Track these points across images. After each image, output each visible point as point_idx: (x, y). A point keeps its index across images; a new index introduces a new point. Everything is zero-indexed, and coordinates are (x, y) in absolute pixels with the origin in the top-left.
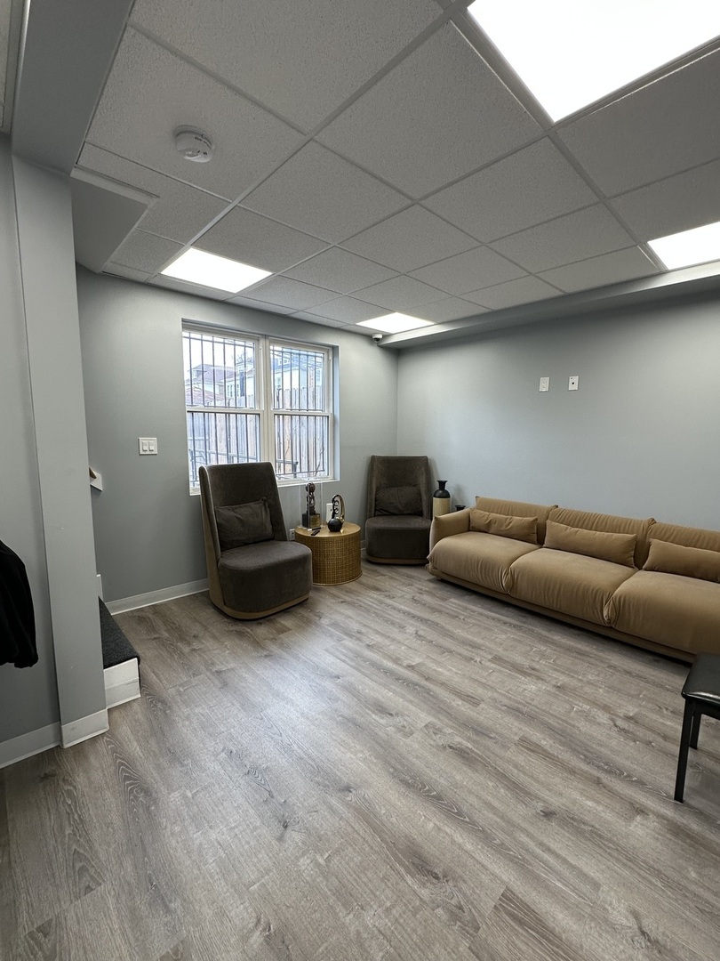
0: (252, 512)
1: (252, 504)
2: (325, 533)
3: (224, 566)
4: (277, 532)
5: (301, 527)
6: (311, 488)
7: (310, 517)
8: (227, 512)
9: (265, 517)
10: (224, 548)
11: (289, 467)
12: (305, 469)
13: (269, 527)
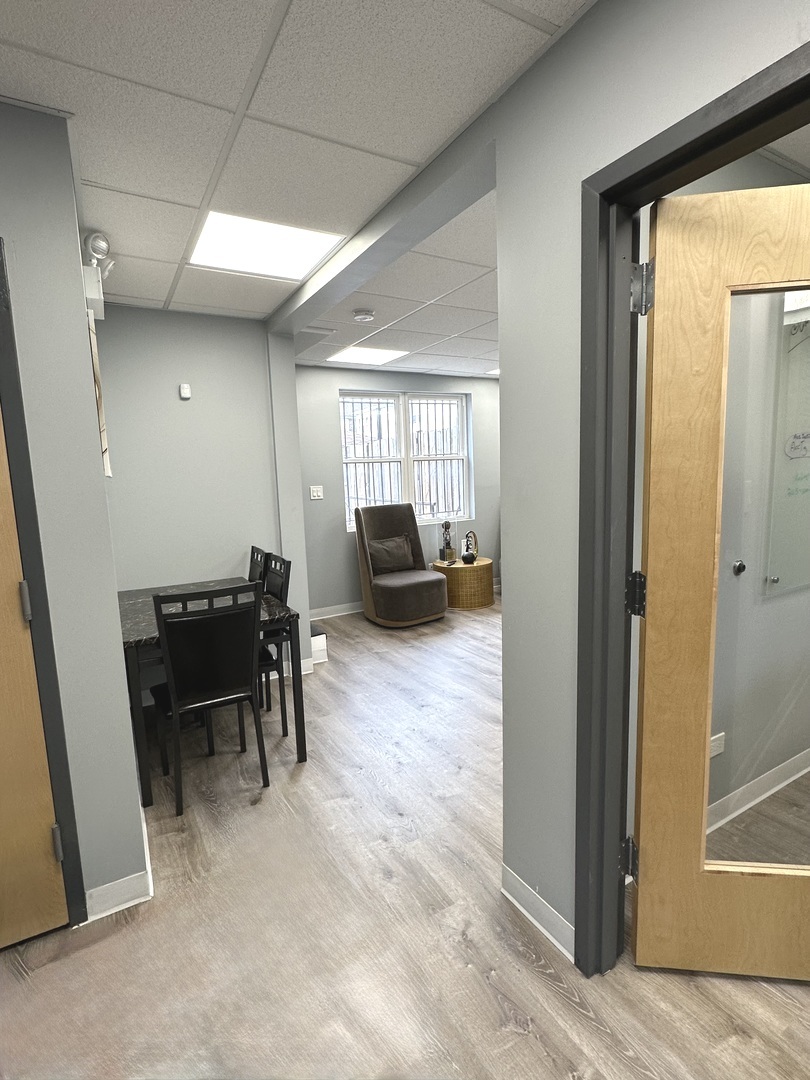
0: (395, 544)
1: (396, 539)
2: (460, 564)
3: (377, 586)
4: (418, 564)
5: (438, 560)
6: (447, 526)
7: (446, 552)
8: (377, 545)
9: (407, 549)
10: (376, 573)
11: (427, 509)
12: (442, 509)
13: (411, 558)
